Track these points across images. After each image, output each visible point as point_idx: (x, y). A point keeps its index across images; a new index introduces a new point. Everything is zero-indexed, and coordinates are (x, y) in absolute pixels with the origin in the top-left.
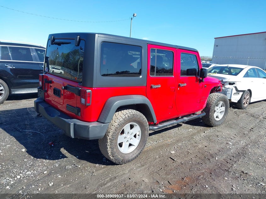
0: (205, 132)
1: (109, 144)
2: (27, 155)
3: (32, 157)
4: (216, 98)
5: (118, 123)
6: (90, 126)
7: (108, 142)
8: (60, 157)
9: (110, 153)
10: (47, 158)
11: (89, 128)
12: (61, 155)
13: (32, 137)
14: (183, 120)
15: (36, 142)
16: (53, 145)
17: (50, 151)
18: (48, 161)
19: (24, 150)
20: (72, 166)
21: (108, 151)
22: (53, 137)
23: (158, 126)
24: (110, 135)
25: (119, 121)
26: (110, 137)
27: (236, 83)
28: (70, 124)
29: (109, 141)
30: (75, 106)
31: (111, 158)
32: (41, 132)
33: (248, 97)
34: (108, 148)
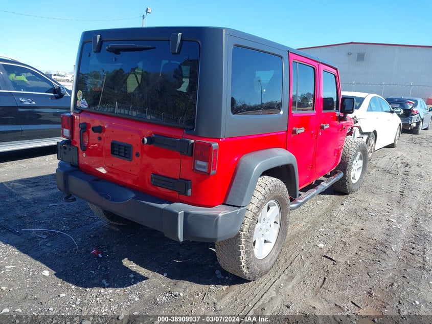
0: (343, 204)
1: (243, 245)
2: (60, 282)
3: (73, 287)
4: (354, 147)
5: (256, 204)
6: (220, 215)
7: (243, 242)
8: (133, 280)
9: (244, 262)
10: (107, 284)
11: (217, 220)
12: (132, 276)
13: (48, 241)
14: (322, 188)
15: (62, 252)
16: (100, 256)
17: (101, 267)
18: (111, 291)
19: (46, 273)
20: (167, 295)
21: (241, 259)
22: (91, 237)
23: (298, 202)
24: (245, 230)
25: (258, 200)
26: (244, 233)
27: (359, 121)
28: (176, 215)
29: (243, 240)
30: (178, 178)
31: (245, 270)
32: (61, 231)
33: (373, 141)
34: (242, 253)
